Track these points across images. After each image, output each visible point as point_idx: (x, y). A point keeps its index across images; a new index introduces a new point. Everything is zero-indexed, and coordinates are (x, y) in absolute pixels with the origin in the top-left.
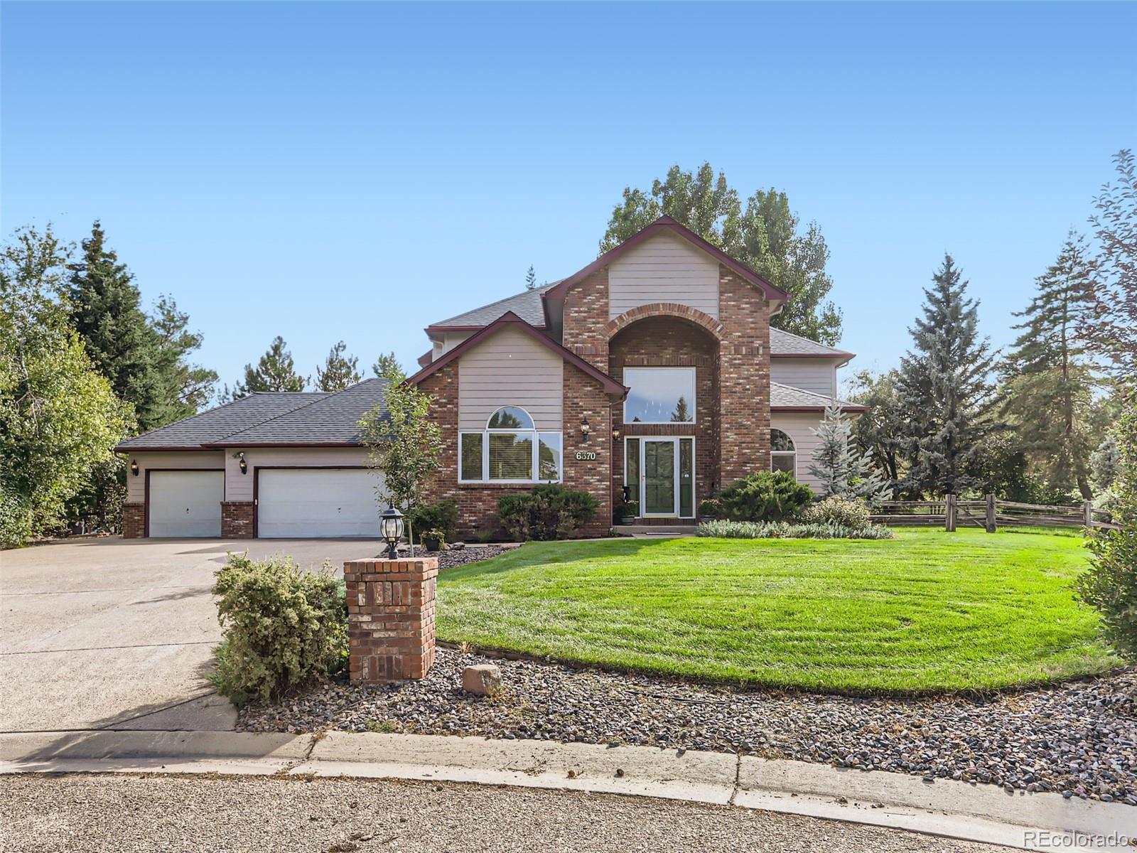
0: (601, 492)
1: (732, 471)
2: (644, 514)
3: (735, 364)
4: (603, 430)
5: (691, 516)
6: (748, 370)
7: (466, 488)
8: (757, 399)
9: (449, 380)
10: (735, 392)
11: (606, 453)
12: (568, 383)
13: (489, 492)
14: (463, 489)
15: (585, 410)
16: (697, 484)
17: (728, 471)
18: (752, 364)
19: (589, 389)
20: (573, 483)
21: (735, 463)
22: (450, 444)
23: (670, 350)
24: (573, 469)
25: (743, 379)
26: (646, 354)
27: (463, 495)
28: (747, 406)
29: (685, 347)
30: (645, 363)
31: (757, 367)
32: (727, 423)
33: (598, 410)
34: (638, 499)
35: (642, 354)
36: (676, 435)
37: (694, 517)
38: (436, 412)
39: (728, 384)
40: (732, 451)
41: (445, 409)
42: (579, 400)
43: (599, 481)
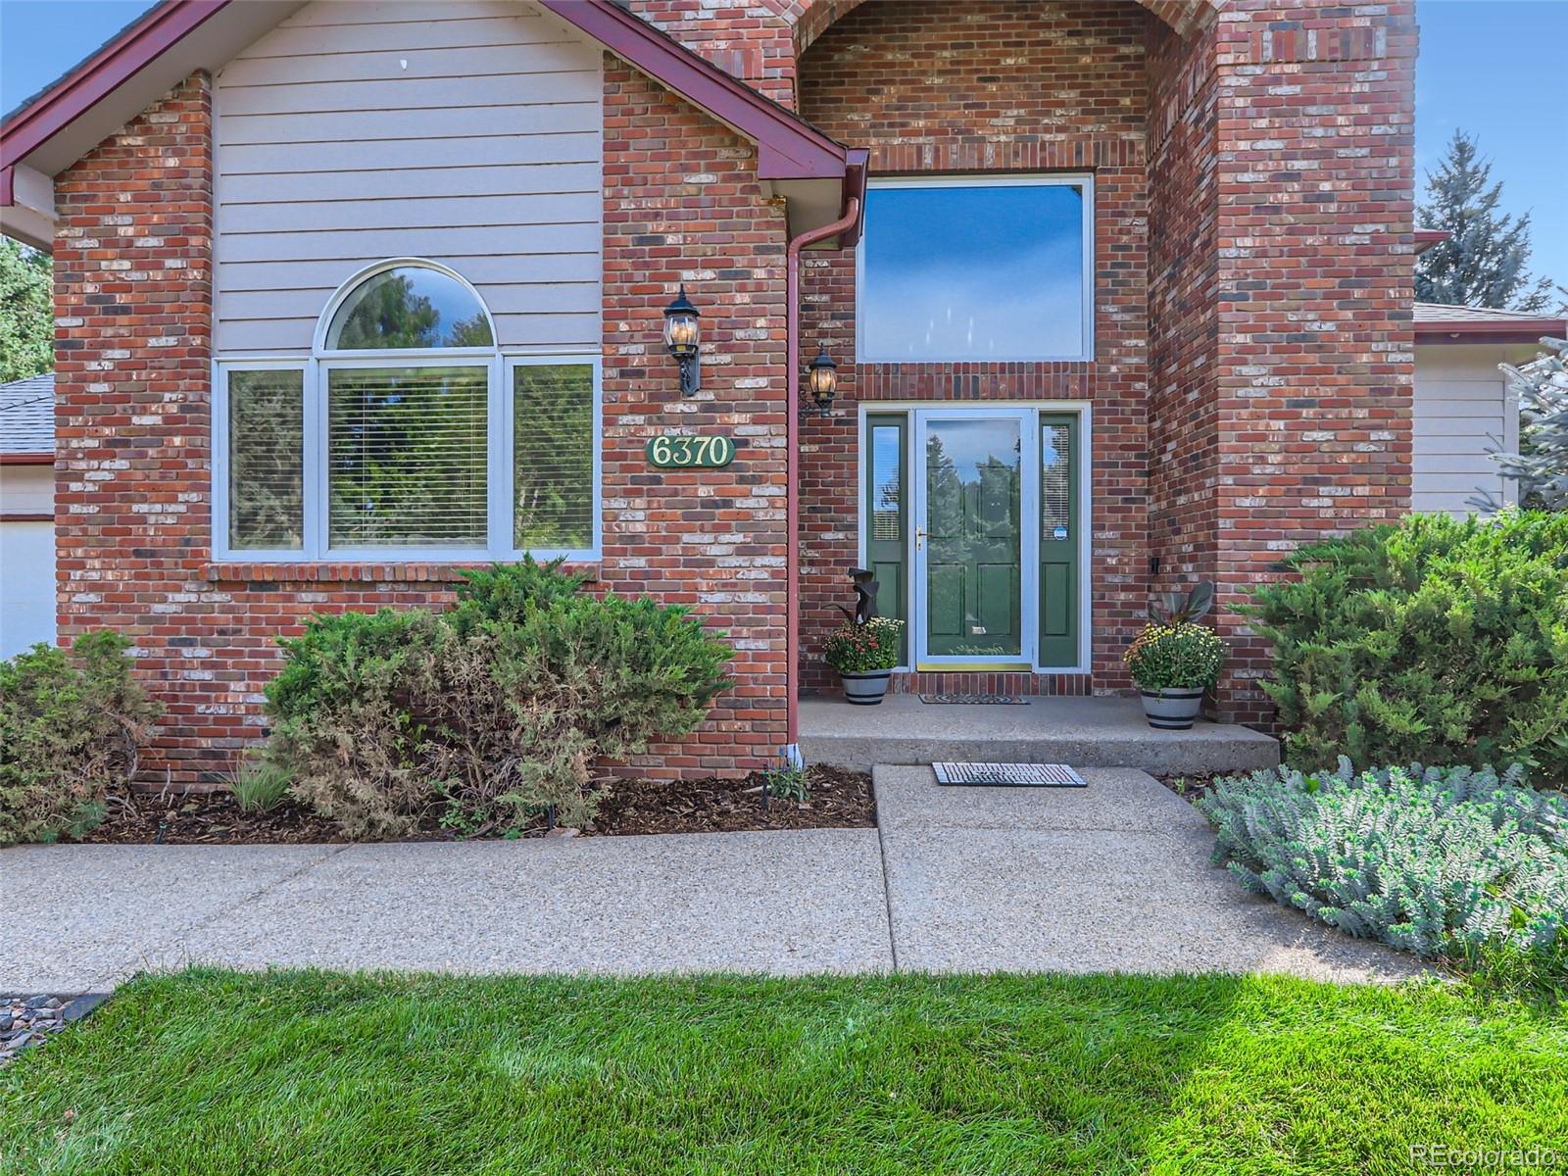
0: (752, 597)
1: (1260, 513)
2: (922, 660)
3: (1276, 100)
4: (760, 347)
5: (1075, 664)
6: (1327, 122)
7: (232, 581)
8: (1362, 233)
9: (172, 162)
10: (1276, 209)
11: (771, 440)
12: (622, 158)
13: (321, 597)
14: (222, 585)
15: (691, 265)
16: (1097, 561)
17: (1242, 513)
18: (1343, 99)
19: (706, 178)
20: (641, 562)
21: (1274, 481)
22: (174, 409)
23: (1008, 118)
24: (639, 502)
25: (1308, 155)
26: (929, 132)
27: (226, 609)
28: (1321, 262)
29: (1061, 104)
30: (928, 160)
31: (1365, 109)
32: (1243, 330)
33: (740, 262)
34: (901, 612)
35: (917, 133)
36: (1030, 398)
37: (1085, 667)
38: (127, 288)
39: (1246, 177)
40: (1262, 438)
41: (159, 276)
42: (662, 226)
43: (742, 550)
